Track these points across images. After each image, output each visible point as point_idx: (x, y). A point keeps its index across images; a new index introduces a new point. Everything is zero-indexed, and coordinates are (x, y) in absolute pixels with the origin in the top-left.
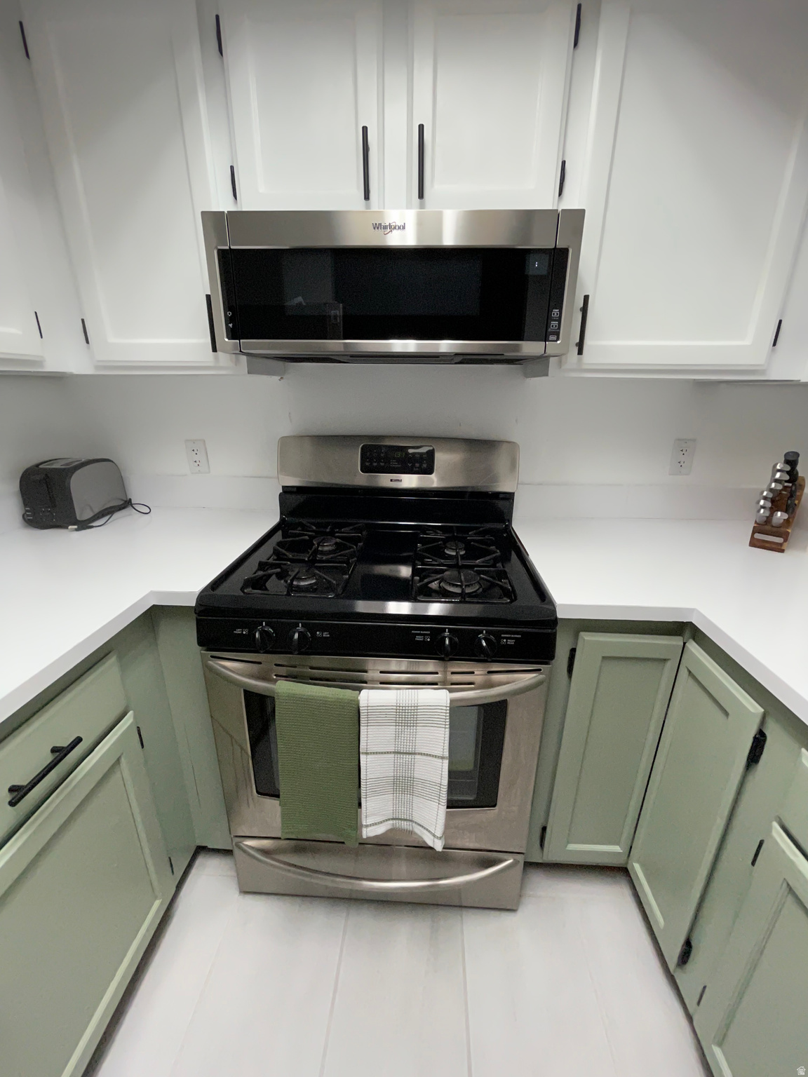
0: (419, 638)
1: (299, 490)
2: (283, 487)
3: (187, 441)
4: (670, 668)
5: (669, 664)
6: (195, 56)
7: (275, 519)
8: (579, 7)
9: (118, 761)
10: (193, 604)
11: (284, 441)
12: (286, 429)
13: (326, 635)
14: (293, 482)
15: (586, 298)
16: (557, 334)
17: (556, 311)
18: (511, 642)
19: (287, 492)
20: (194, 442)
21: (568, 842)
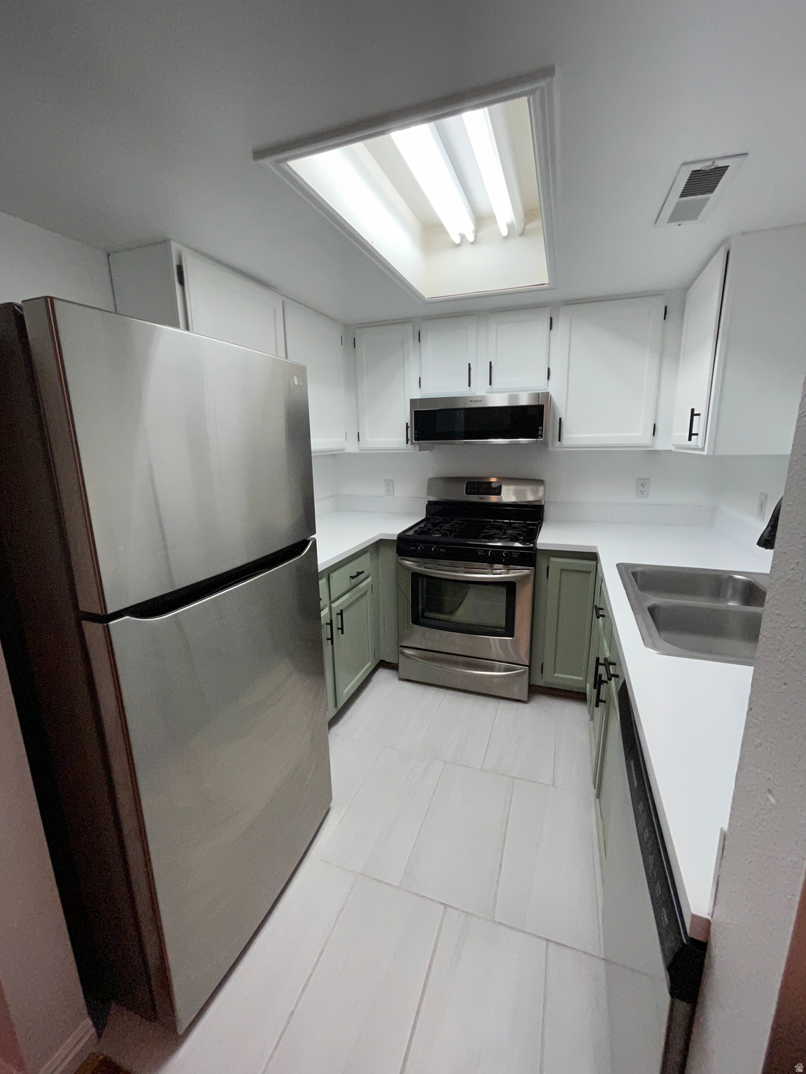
0: (479, 553)
1: (435, 503)
2: (429, 501)
3: (385, 480)
4: (592, 575)
5: (591, 574)
6: (411, 343)
7: (424, 517)
8: (551, 318)
9: (367, 591)
10: (396, 539)
11: (431, 480)
12: (431, 476)
13: (444, 550)
14: (432, 499)
15: (560, 419)
16: (542, 436)
17: (540, 428)
18: (516, 556)
19: (430, 504)
20: (389, 480)
21: (554, 673)
